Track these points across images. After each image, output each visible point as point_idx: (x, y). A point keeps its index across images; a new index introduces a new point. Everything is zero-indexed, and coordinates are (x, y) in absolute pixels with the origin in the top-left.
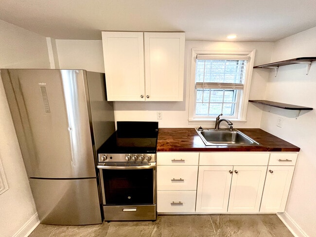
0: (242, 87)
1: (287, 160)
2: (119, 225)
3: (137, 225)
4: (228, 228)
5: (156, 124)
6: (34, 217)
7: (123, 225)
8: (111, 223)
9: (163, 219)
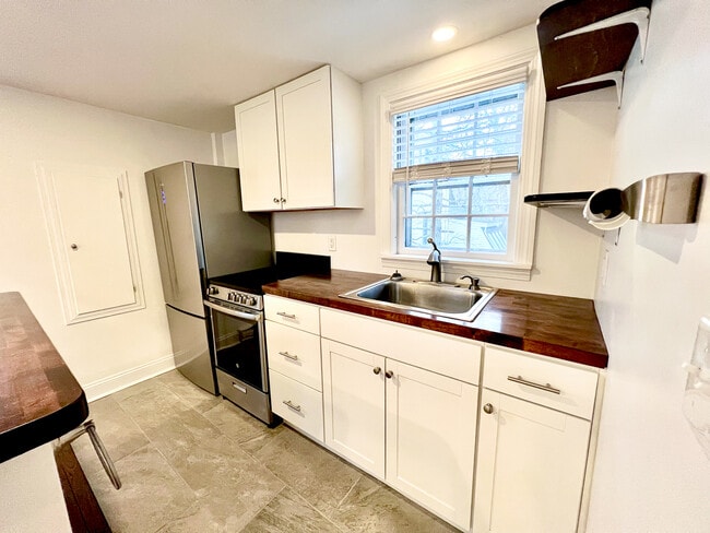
0: (514, 164)
1: (548, 388)
2: (229, 408)
3: (247, 420)
4: (375, 517)
5: (327, 260)
6: (171, 356)
7: (234, 411)
8: (225, 401)
9: (285, 432)
